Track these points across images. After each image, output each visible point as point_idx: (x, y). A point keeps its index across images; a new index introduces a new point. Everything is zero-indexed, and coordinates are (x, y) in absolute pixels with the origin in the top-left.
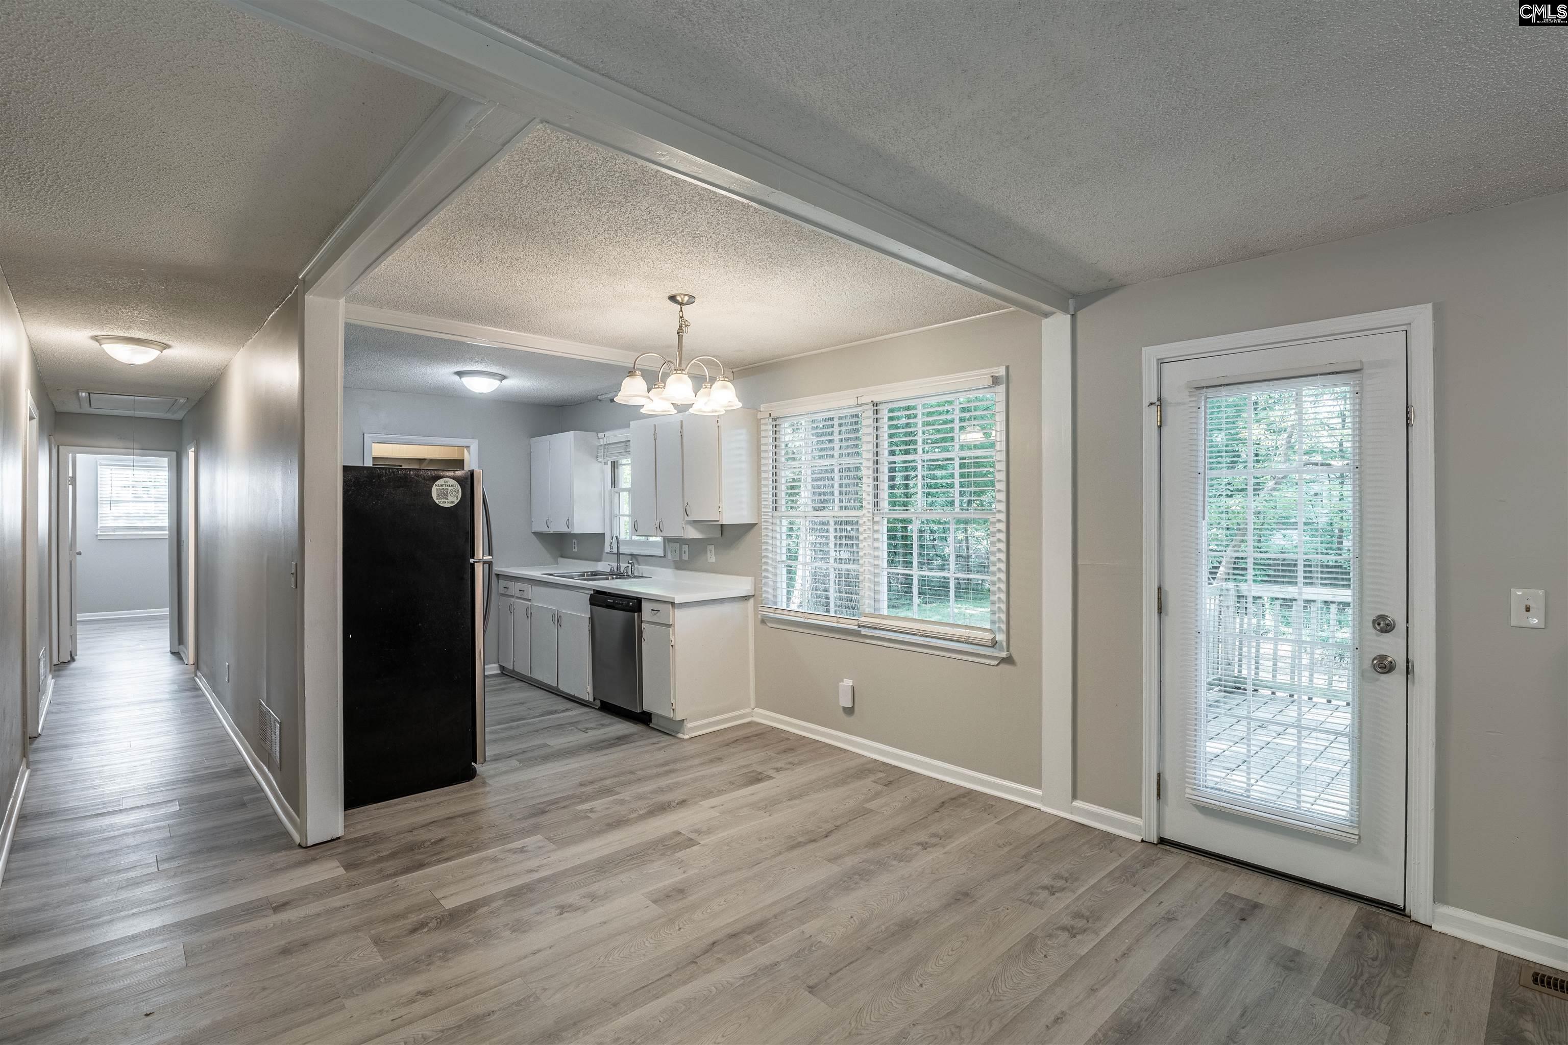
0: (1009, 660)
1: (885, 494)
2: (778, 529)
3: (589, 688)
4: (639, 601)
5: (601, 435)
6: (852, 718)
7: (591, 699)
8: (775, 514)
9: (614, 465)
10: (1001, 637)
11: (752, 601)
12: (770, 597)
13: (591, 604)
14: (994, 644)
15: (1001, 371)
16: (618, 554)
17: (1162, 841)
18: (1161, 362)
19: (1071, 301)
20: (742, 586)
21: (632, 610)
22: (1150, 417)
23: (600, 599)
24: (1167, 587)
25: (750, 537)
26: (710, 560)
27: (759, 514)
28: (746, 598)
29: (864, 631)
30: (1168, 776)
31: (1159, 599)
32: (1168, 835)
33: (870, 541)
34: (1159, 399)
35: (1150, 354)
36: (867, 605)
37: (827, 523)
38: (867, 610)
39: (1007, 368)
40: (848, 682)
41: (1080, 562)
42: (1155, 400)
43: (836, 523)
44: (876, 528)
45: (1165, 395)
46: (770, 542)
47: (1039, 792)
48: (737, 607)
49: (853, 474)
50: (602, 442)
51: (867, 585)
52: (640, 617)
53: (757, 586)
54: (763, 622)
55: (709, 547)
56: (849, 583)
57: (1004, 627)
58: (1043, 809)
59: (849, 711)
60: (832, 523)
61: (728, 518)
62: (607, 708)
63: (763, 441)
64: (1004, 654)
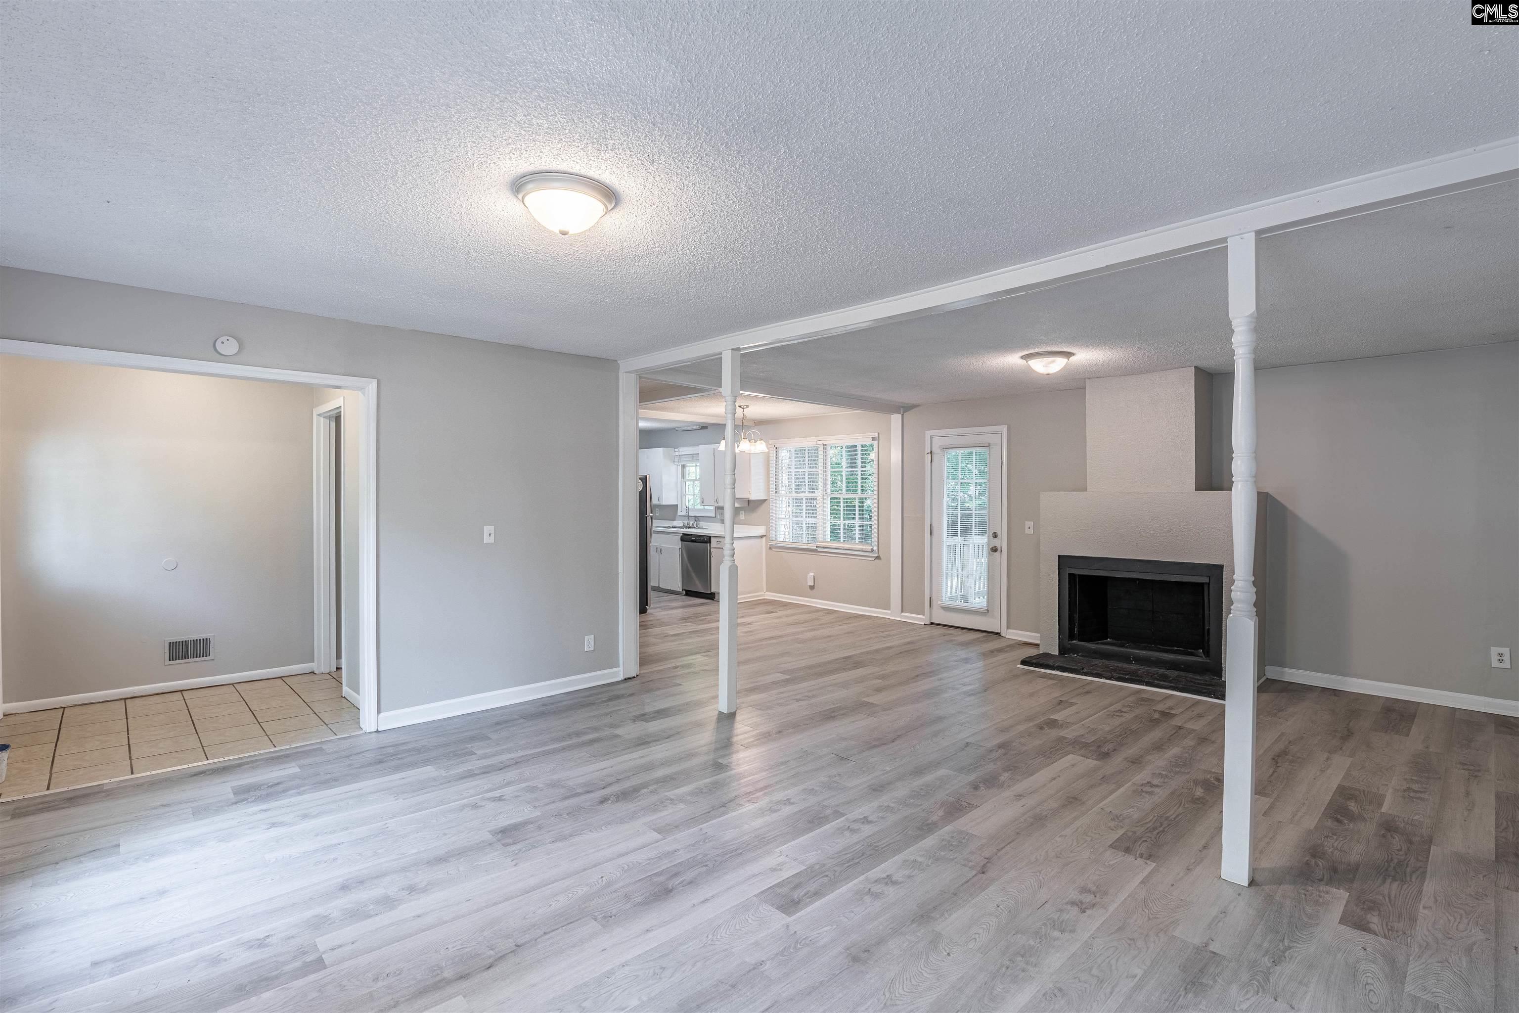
0: (878, 558)
1: (829, 486)
2: (778, 502)
3: (680, 585)
4: (710, 537)
5: (676, 450)
6: (814, 591)
7: (681, 590)
8: (777, 495)
9: (683, 467)
10: (875, 548)
11: (764, 538)
12: (774, 536)
13: (681, 540)
14: (872, 551)
15: (876, 435)
16: (688, 516)
17: (932, 623)
18: (932, 437)
19: (902, 409)
20: (760, 530)
21: (706, 542)
22: (928, 458)
23: (686, 538)
24: (933, 525)
25: (764, 506)
26: (741, 518)
27: (768, 494)
28: (762, 537)
29: (819, 549)
30: (933, 598)
31: (931, 529)
32: (933, 622)
33: (822, 508)
34: (931, 452)
35: (928, 433)
36: (820, 537)
37: (802, 499)
38: (820, 540)
39: (879, 433)
40: (812, 574)
41: (904, 516)
42: (929, 452)
43: (806, 499)
44: (825, 501)
45: (933, 450)
46: (774, 508)
47: (889, 612)
48: (758, 540)
49: (813, 478)
50: (677, 453)
51: (820, 528)
52: (710, 546)
53: (767, 530)
54: (770, 548)
55: (741, 512)
56: (813, 528)
57: (877, 544)
58: (891, 618)
59: (812, 588)
60: (804, 499)
61: (754, 497)
62: (689, 593)
63: (771, 462)
64: (876, 555)
